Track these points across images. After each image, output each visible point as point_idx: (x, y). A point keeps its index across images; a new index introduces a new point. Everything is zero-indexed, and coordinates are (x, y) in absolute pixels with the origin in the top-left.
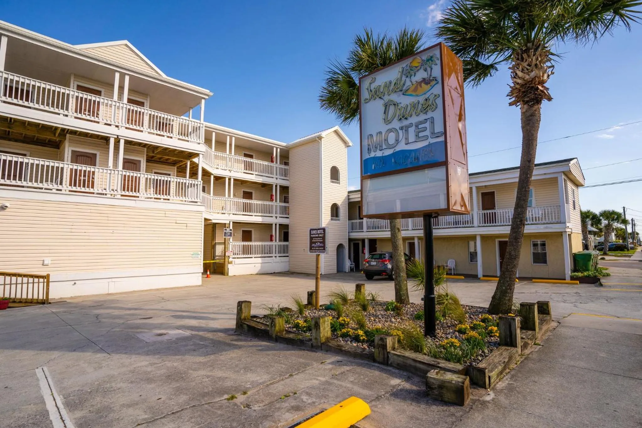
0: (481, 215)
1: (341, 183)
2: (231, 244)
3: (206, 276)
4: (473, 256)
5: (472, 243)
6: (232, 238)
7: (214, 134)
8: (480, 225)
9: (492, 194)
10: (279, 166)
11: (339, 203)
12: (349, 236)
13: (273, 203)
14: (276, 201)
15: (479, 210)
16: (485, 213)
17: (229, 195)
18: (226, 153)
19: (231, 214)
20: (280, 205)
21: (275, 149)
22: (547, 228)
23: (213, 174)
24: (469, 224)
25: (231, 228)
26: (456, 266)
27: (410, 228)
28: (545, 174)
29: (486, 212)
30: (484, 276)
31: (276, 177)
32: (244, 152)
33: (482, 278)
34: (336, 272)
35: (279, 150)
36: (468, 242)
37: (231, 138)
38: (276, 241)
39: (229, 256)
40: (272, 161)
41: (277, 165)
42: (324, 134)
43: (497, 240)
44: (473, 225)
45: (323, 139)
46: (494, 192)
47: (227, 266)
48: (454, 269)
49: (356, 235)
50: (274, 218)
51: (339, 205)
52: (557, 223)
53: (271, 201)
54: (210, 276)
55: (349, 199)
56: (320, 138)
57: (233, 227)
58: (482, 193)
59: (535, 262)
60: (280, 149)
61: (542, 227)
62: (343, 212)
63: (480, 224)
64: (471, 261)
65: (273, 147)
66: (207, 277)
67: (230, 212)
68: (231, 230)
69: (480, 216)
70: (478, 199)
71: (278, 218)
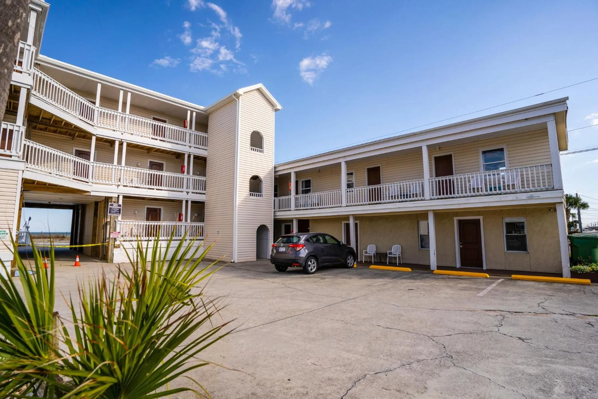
0: (434, 183)
1: (264, 151)
2: (118, 222)
3: (74, 263)
4: (424, 241)
5: (422, 224)
6: (121, 215)
7: (99, 86)
8: (433, 197)
9: (449, 158)
10: (194, 133)
11: (261, 176)
12: (274, 216)
13: (185, 176)
14: (188, 173)
15: (431, 176)
16: (439, 181)
17: (119, 162)
18: (117, 110)
19: (121, 186)
20: (193, 178)
21: (189, 112)
22: (531, 198)
23: (94, 135)
24: (419, 196)
25: (121, 202)
26: (402, 253)
27: (344, 204)
28: (526, 119)
29: (440, 179)
30: (439, 268)
31: (190, 145)
32: (152, 116)
33: (436, 271)
34: (255, 260)
35: (194, 114)
36: (418, 221)
37: (126, 93)
38: (186, 220)
39: (115, 239)
40: (185, 127)
41: (191, 132)
42: (241, 91)
43: (456, 219)
44: (423, 198)
45: (241, 97)
46: (451, 155)
47: (112, 250)
48: (399, 257)
49: (283, 215)
50: (185, 193)
51: (262, 178)
52: (547, 190)
53: (181, 173)
54: (81, 263)
55: (275, 172)
56: (238, 96)
57: (123, 203)
58: (436, 158)
59: (509, 248)
60: (197, 113)
61: (524, 196)
62: (268, 187)
63: (433, 195)
64: (422, 247)
65: (187, 110)
66: (76, 265)
67: (119, 183)
68: (119, 206)
69: (432, 184)
70: (430, 165)
71: (190, 194)
